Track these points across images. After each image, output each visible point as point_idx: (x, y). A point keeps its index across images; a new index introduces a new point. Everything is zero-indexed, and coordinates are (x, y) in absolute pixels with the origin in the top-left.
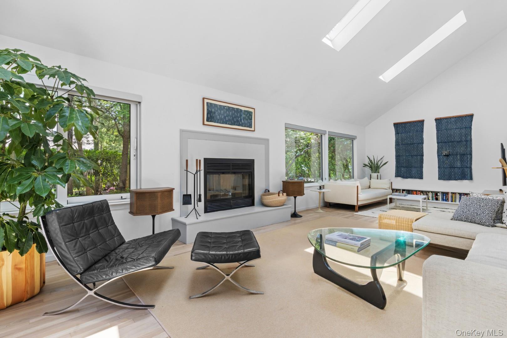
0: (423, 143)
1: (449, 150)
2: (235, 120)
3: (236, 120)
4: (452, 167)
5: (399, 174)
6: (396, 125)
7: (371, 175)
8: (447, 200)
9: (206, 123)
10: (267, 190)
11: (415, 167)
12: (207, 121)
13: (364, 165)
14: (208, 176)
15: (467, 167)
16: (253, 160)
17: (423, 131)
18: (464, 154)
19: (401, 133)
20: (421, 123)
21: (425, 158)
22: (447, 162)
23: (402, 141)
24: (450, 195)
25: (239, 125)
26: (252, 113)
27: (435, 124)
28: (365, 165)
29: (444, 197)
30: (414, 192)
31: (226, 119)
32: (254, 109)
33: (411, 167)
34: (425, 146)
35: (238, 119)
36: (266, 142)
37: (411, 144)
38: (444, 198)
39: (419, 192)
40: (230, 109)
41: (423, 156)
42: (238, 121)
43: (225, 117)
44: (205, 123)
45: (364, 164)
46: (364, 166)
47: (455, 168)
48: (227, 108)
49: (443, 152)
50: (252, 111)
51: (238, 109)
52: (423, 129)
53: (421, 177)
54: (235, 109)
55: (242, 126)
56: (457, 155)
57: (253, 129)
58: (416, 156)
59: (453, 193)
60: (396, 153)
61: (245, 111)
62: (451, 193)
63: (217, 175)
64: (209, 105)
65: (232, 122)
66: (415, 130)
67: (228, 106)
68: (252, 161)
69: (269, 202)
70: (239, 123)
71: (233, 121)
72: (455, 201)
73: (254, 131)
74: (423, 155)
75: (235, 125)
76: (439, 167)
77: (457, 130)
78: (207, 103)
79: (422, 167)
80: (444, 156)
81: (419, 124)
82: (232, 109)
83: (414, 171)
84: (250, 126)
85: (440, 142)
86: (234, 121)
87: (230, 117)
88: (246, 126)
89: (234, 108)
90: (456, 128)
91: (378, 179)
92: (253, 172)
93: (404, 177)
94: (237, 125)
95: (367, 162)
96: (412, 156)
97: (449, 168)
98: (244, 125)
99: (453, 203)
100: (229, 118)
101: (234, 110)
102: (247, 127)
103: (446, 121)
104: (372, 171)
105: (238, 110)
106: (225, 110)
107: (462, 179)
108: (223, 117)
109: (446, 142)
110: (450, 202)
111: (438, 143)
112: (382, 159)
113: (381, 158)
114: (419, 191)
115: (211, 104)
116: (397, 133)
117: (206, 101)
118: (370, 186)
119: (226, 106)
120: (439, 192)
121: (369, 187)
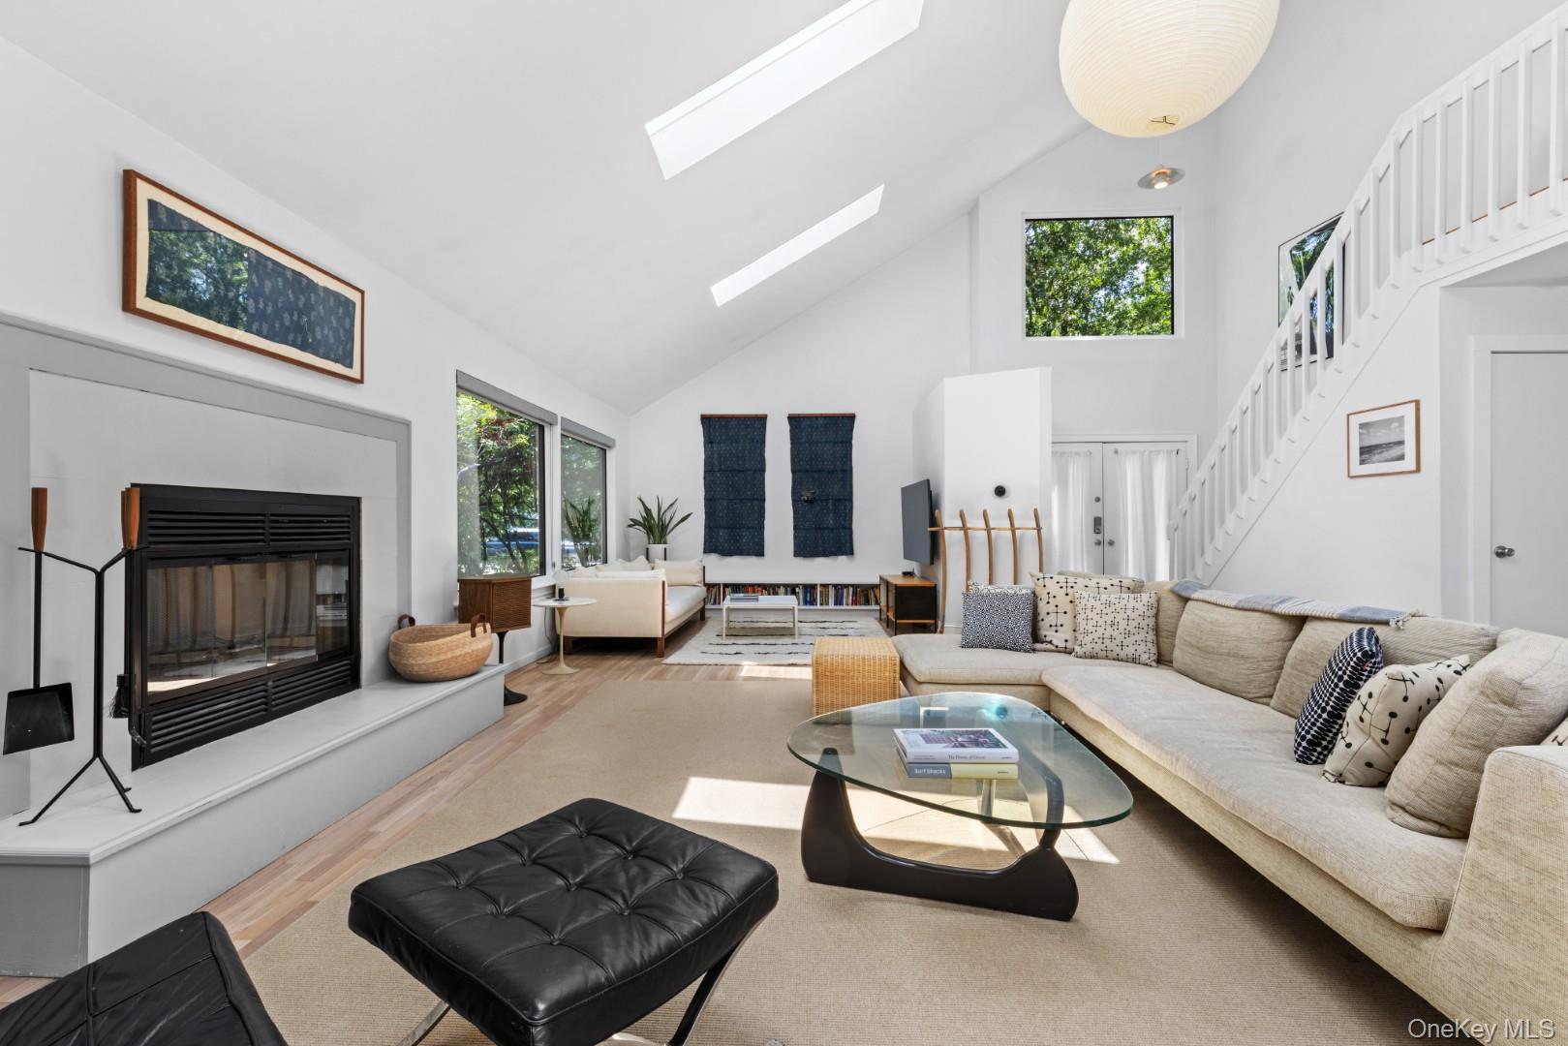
0: (764, 471)
1: (813, 489)
2: (287, 323)
3: (292, 320)
4: (819, 528)
5: (712, 546)
6: (708, 421)
7: (647, 549)
8: (813, 602)
9: (143, 302)
10: (406, 621)
11: (748, 528)
12: (152, 294)
13: (631, 523)
14: (155, 578)
15: (845, 528)
16: (358, 500)
18: (839, 500)
19: (719, 443)
20: (762, 420)
21: (768, 505)
22: (810, 516)
23: (720, 463)
24: (819, 589)
25: (303, 348)
26: (354, 307)
27: (788, 427)
28: (635, 523)
29: (808, 595)
30: (750, 589)
32: (362, 292)
33: (740, 528)
34: (768, 475)
35: (299, 318)
36: (399, 430)
37: (739, 471)
38: (808, 599)
39: (760, 589)
40: (266, 266)
41: (764, 500)
42: (298, 329)
44: (137, 305)
45: (632, 520)
46: (630, 526)
47: (824, 529)
48: (253, 260)
49: (803, 493)
50: (355, 300)
52: (764, 436)
53: (759, 552)
55: (315, 353)
56: (827, 500)
57: (355, 373)
58: (751, 500)
59: (823, 585)
60: (706, 492)
61: (326, 292)
62: (821, 585)
64: (164, 217)
65: (272, 327)
66: (749, 437)
67: (256, 251)
68: (354, 504)
69: (435, 663)
70: (305, 339)
71: (277, 325)
72: (827, 604)
73: (361, 381)
75: (284, 341)
76: (795, 528)
77: (827, 445)
78: (154, 204)
79: (761, 527)
80: (806, 501)
81: (757, 424)
82: (273, 270)
83: (746, 537)
84: (346, 359)
85: (797, 470)
86: (282, 324)
87: (266, 305)
88: (331, 356)
89: (284, 268)
90: (826, 442)
91: (665, 559)
92: (355, 550)
93: (726, 552)
94: (294, 345)
95: (637, 513)
96: (741, 500)
97: (816, 528)
98: (321, 351)
99: (824, 607)
100: (261, 305)
101: (283, 275)
102: (336, 361)
103: (809, 423)
104: (649, 538)
105: (300, 282)
107: (836, 555)
109: (808, 471)
110: (819, 607)
111: (793, 472)
112: (674, 507)
113: (672, 505)
114: (759, 585)
115: (170, 214)
116: (709, 441)
117: (143, 191)
120: (797, 585)
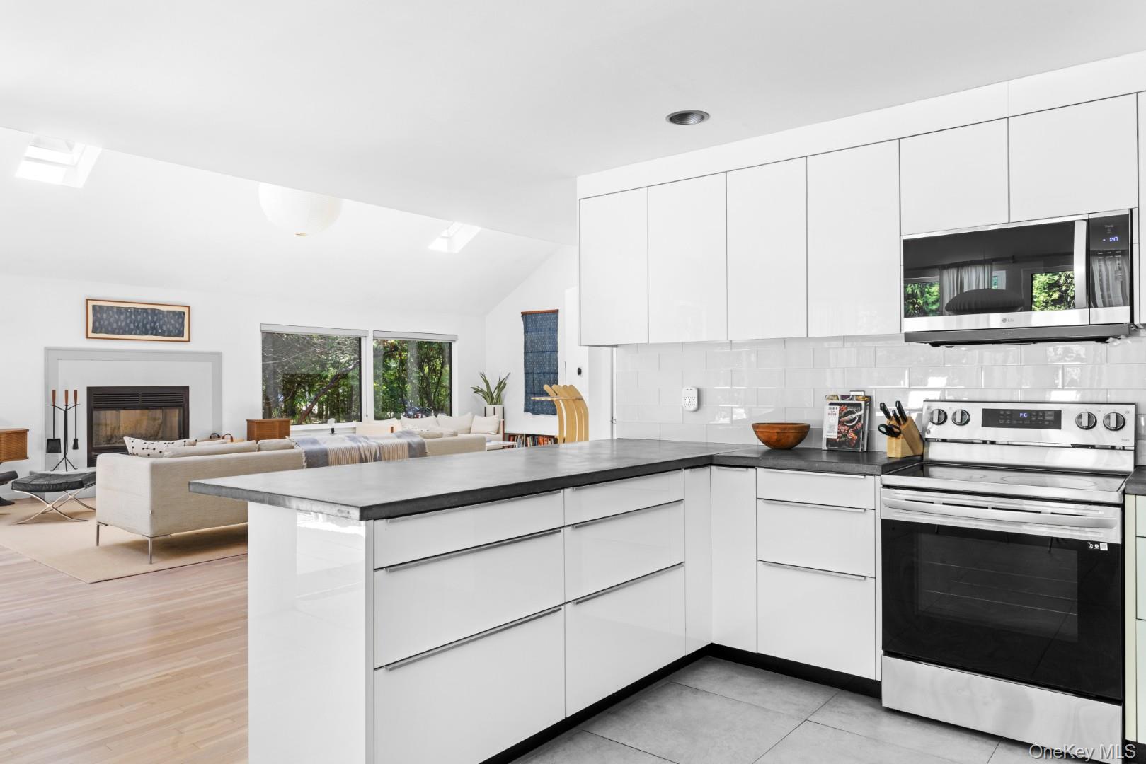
0: (557, 351)
2: (149, 328)
5: (530, 407)
6: (525, 316)
7: (485, 408)
9: (91, 335)
12: (94, 331)
13: (474, 391)
14: (95, 413)
16: (187, 387)
17: (557, 330)
19: (531, 332)
20: (555, 315)
23: (532, 346)
25: (156, 335)
26: (184, 314)
28: (476, 391)
30: (542, 439)
31: (129, 327)
32: (189, 307)
34: (560, 355)
35: (155, 325)
36: (214, 357)
37: (542, 352)
39: (546, 439)
40: (139, 311)
42: (154, 328)
43: (127, 325)
44: (89, 336)
45: (474, 389)
48: (133, 311)
50: (184, 311)
51: (155, 309)
52: (557, 325)
54: (149, 311)
55: (163, 335)
57: (185, 338)
58: (549, 373)
60: (525, 368)
61: (168, 312)
63: (114, 412)
64: (98, 309)
65: (142, 331)
66: (548, 327)
67: (134, 308)
68: (186, 389)
70: (157, 331)
71: (144, 329)
73: (189, 341)
74: (557, 373)
75: (147, 334)
78: (94, 307)
81: (553, 316)
82: (142, 312)
84: (181, 334)
86: (146, 329)
87: (138, 324)
88: (172, 334)
89: (147, 309)
92: (186, 406)
93: (535, 411)
94: (152, 334)
96: (543, 373)
98: (166, 334)
100: (136, 325)
101: (147, 312)
102: (175, 336)
106: (128, 314)
108: (123, 324)
113: (506, 377)
115: (100, 307)
116: (526, 330)
117: (91, 304)
118: (470, 429)
119: (129, 308)
121: (468, 431)
